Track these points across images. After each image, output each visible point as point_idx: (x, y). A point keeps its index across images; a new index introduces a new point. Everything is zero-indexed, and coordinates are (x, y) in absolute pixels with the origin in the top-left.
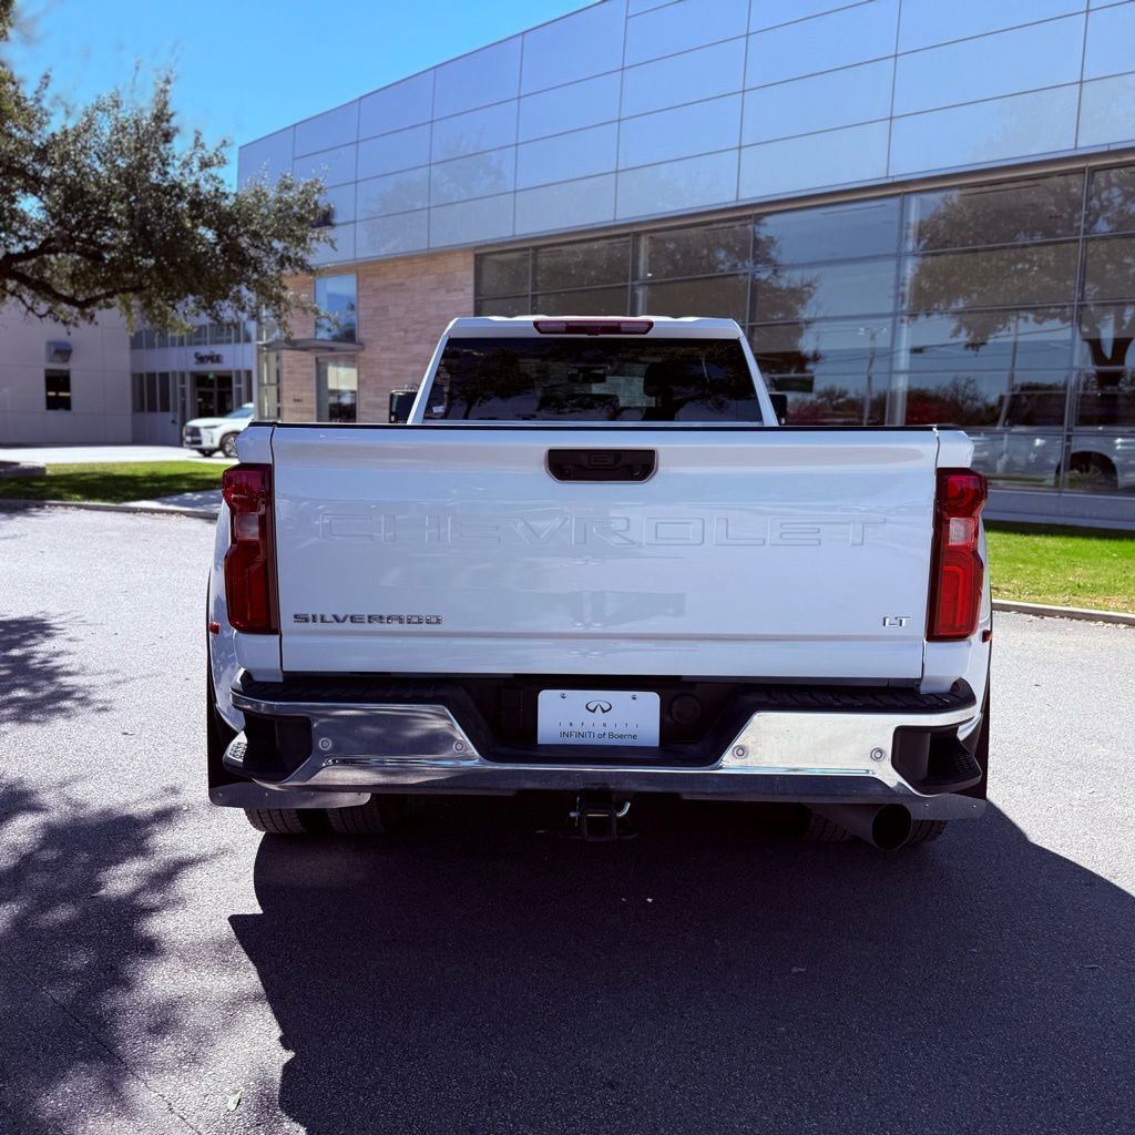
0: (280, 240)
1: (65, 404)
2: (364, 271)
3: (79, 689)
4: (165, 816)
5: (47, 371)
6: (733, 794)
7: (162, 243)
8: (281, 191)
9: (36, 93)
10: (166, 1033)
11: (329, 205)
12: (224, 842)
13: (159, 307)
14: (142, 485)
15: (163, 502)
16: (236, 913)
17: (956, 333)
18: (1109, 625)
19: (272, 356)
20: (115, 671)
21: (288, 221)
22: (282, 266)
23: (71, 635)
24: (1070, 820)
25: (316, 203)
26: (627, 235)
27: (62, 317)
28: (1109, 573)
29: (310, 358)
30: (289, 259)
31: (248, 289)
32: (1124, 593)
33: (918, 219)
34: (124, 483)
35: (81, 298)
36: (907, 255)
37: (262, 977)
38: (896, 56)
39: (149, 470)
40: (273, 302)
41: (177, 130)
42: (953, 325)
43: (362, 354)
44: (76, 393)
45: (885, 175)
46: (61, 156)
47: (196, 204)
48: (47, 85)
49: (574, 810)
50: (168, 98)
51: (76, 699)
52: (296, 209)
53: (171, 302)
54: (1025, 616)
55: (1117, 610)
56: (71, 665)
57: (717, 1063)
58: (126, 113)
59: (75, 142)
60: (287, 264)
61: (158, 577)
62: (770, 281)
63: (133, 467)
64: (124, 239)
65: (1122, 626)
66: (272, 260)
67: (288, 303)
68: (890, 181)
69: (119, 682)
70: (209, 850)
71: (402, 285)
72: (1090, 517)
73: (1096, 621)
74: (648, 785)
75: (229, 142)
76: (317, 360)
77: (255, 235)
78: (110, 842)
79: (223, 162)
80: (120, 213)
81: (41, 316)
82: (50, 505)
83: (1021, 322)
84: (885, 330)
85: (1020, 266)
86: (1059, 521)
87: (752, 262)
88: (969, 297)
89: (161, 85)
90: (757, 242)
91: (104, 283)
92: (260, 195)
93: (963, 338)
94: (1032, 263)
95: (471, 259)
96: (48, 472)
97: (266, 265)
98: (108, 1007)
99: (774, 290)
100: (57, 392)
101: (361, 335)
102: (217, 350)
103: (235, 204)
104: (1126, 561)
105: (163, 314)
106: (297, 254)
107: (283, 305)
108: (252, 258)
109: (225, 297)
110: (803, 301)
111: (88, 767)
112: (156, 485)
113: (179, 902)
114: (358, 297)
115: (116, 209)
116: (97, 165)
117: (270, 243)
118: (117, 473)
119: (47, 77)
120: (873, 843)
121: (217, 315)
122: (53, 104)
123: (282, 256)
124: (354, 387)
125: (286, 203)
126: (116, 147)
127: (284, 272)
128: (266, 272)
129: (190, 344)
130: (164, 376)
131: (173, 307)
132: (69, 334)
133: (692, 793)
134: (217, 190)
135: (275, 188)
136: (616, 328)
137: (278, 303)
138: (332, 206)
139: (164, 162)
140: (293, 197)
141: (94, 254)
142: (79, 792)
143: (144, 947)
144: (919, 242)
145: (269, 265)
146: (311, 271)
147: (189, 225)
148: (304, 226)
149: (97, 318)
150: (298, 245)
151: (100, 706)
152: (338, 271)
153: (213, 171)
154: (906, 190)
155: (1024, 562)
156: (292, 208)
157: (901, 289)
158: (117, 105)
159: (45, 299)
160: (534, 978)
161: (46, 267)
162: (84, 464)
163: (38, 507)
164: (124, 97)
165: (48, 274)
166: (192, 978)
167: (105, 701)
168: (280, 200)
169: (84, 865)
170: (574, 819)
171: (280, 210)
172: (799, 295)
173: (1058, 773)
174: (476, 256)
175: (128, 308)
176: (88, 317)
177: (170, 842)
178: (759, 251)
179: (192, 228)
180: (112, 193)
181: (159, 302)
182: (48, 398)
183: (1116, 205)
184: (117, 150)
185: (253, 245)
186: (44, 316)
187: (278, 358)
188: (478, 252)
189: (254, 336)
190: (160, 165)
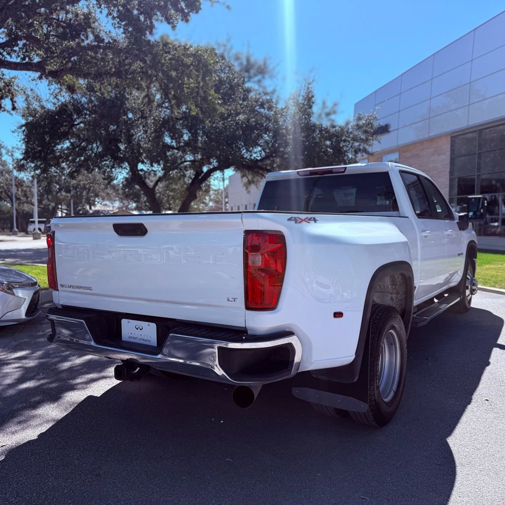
2: (403, 149)
8: (358, 121)
41: (314, 103)
60: (359, 152)
79: (335, 112)
95: (449, 139)
98: (20, 413)
103: (338, 129)
106: (364, 147)
108: (344, 151)
123: (357, 149)
125: (360, 126)
134: (331, 125)
135: (355, 120)
136: (330, 171)
139: (310, 116)
140: (363, 123)
150: (365, 143)
152: (392, 151)
153: (331, 117)
168: (356, 125)
174: (451, 137)
188: (452, 135)
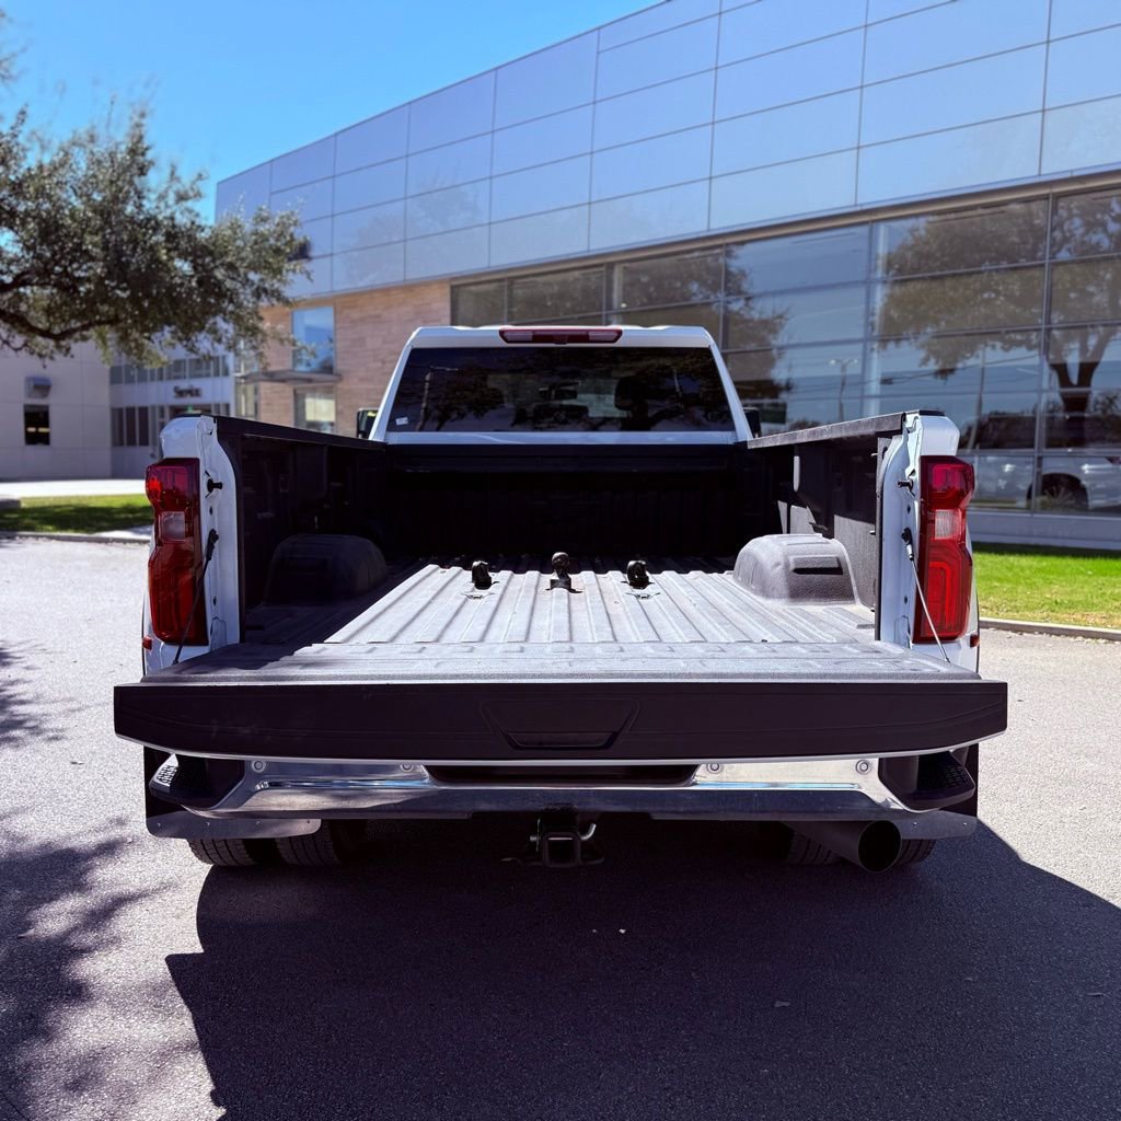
0: (256, 272)
1: (44, 439)
2: (342, 303)
3: (30, 717)
4: (109, 849)
5: (26, 406)
6: (706, 812)
7: (137, 274)
8: (257, 224)
9: (12, 128)
10: (84, 1089)
11: (305, 237)
12: (167, 877)
13: (136, 340)
14: (117, 516)
15: (137, 532)
16: (174, 953)
17: (925, 361)
18: (1089, 640)
19: (250, 388)
20: (71, 700)
21: (264, 253)
22: (259, 297)
23: (29, 663)
24: (1062, 837)
25: (292, 235)
26: (601, 265)
27: (37, 350)
28: (1086, 590)
29: (287, 390)
30: (265, 291)
31: (225, 320)
32: (1103, 608)
33: (886, 251)
34: (98, 514)
35: (56, 330)
36: (878, 281)
37: (197, 1023)
38: (862, 87)
39: (124, 502)
40: (250, 333)
41: (151, 163)
42: (922, 354)
43: (340, 385)
44: (55, 429)
45: (853, 203)
46: (37, 190)
47: (172, 236)
48: (23, 121)
49: (535, 834)
50: (143, 132)
51: (26, 728)
52: (272, 241)
53: (146, 334)
54: (1004, 632)
55: (1096, 625)
56: (25, 693)
57: (694, 1112)
58: (100, 149)
59: (50, 176)
60: (263, 296)
61: (125, 605)
62: (742, 312)
63: (109, 499)
64: (99, 271)
65: (1101, 641)
66: (248, 291)
67: (265, 335)
68: (858, 209)
69: (73, 711)
70: (151, 884)
71: (378, 316)
72: (1063, 538)
73: (1076, 637)
74: (616, 804)
75: (205, 175)
76: (295, 392)
77: (231, 267)
78: (45, 878)
79: (198, 195)
80: (95, 245)
81: (16, 350)
82: (21, 537)
83: (988, 349)
84: (856, 361)
85: (986, 295)
86: (1033, 541)
87: (723, 294)
88: (938, 325)
89: (136, 119)
90: (728, 273)
91: (80, 315)
92: (235, 227)
93: (933, 366)
94: (998, 293)
95: (447, 290)
96: (23, 505)
97: (242, 297)
98: (22, 1061)
99: (747, 321)
100: (37, 427)
101: (339, 366)
102: (196, 383)
103: (211, 237)
104: (1102, 578)
105: (140, 347)
106: (273, 285)
107: (260, 337)
108: (228, 290)
109: (201, 329)
110: (774, 331)
111: (31, 797)
112: (130, 516)
113: (115, 941)
114: (335, 329)
115: (91, 243)
116: (73, 199)
117: (246, 275)
118: (92, 505)
119: (23, 113)
120: (860, 864)
121: (193, 346)
122: (29, 140)
123: (258, 289)
124: (332, 418)
125: (262, 235)
126: (92, 181)
127: (261, 304)
128: (242, 304)
129: (169, 378)
130: (144, 411)
131: (149, 339)
132: (45, 367)
133: (662, 812)
134: (193, 223)
135: (251, 220)
136: (584, 337)
137: (254, 334)
138: (308, 238)
139: (140, 195)
140: (269, 230)
141: (68, 286)
142: (18, 825)
143: (69, 992)
144: (888, 272)
145: (246, 297)
146: (287, 302)
147: (165, 257)
148: (280, 258)
149: (72, 351)
150: (274, 277)
151: (51, 734)
152: (316, 303)
153: (189, 204)
154: (874, 218)
155: (999, 580)
156: (267, 240)
157: (871, 319)
158: (92, 139)
159: (20, 332)
160: (494, 1019)
161: (21, 300)
162: (60, 498)
163: (8, 538)
164: (101, 132)
165: (23, 307)
166: (120, 1025)
167: (57, 730)
168: (256, 233)
169: (14, 903)
170: (535, 842)
171: (256, 243)
172: (771, 325)
173: (1045, 789)
174: (453, 288)
175: (104, 341)
176: (64, 350)
177: (110, 876)
178: (731, 283)
179: (168, 260)
180: (87, 226)
181: (135, 334)
182: (27, 434)
183: (1077, 237)
184: (92, 183)
185: (229, 277)
186: (20, 349)
187: (256, 391)
188: (454, 283)
189: (231, 368)
190: (136, 198)
